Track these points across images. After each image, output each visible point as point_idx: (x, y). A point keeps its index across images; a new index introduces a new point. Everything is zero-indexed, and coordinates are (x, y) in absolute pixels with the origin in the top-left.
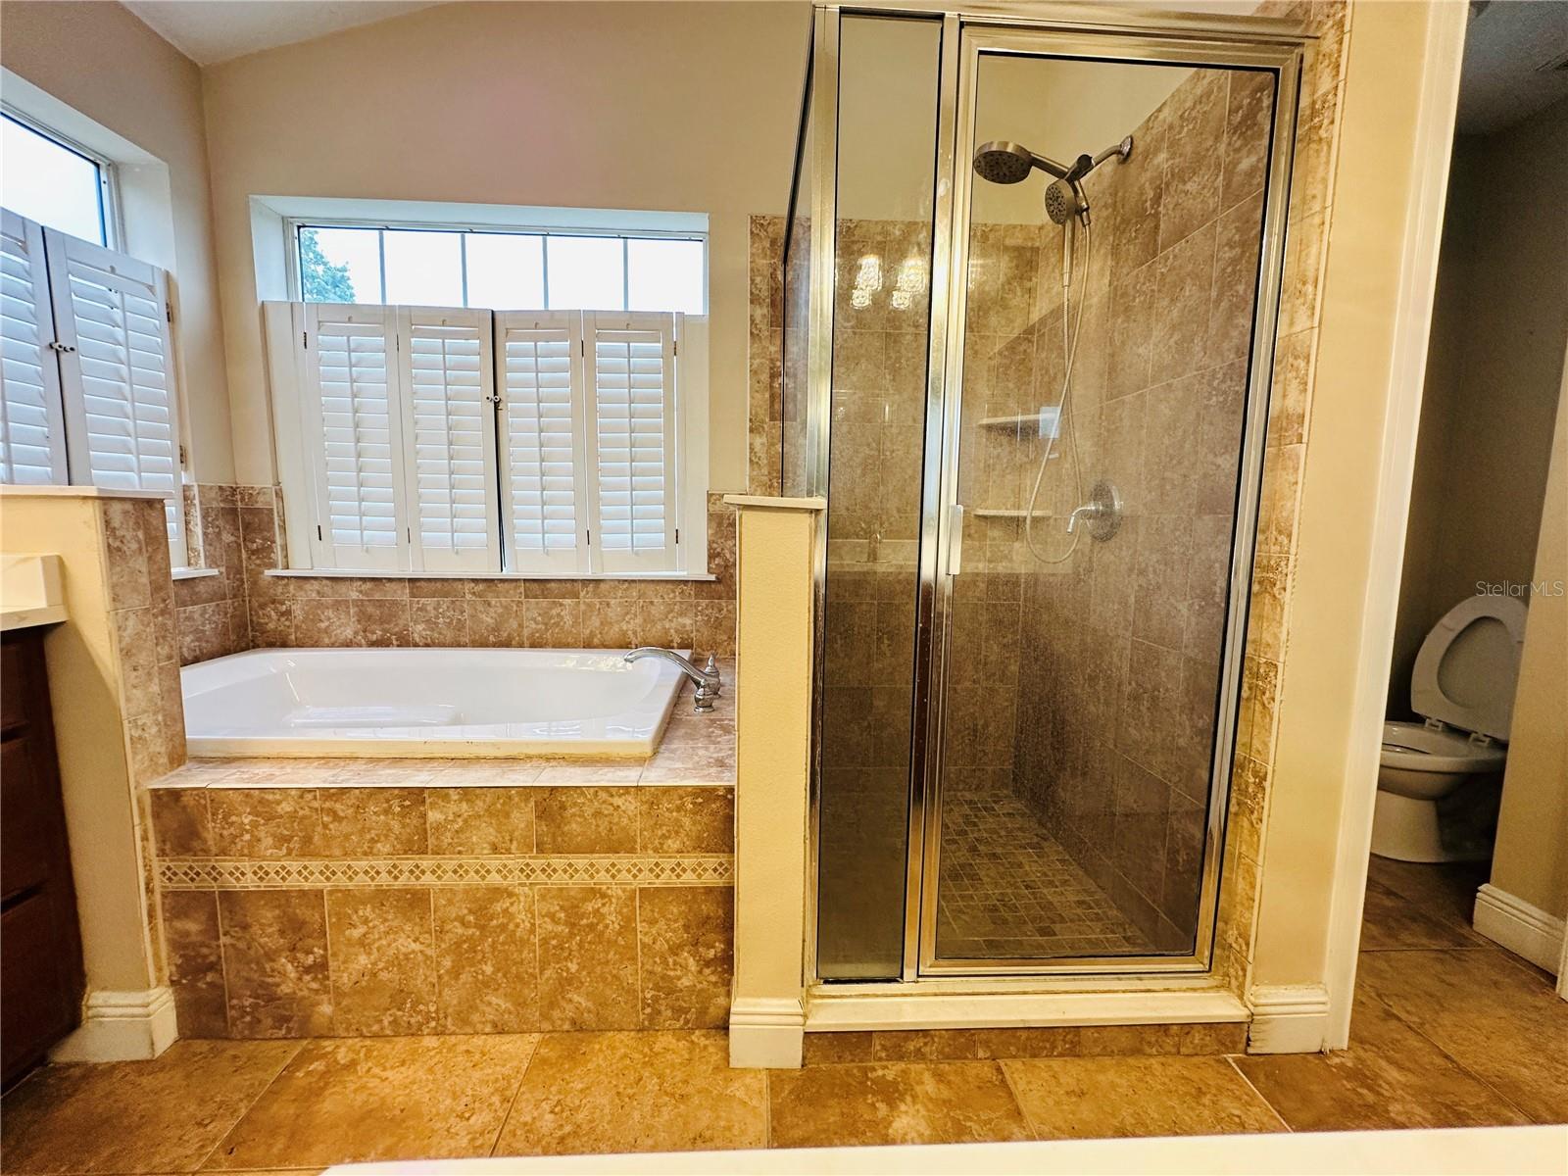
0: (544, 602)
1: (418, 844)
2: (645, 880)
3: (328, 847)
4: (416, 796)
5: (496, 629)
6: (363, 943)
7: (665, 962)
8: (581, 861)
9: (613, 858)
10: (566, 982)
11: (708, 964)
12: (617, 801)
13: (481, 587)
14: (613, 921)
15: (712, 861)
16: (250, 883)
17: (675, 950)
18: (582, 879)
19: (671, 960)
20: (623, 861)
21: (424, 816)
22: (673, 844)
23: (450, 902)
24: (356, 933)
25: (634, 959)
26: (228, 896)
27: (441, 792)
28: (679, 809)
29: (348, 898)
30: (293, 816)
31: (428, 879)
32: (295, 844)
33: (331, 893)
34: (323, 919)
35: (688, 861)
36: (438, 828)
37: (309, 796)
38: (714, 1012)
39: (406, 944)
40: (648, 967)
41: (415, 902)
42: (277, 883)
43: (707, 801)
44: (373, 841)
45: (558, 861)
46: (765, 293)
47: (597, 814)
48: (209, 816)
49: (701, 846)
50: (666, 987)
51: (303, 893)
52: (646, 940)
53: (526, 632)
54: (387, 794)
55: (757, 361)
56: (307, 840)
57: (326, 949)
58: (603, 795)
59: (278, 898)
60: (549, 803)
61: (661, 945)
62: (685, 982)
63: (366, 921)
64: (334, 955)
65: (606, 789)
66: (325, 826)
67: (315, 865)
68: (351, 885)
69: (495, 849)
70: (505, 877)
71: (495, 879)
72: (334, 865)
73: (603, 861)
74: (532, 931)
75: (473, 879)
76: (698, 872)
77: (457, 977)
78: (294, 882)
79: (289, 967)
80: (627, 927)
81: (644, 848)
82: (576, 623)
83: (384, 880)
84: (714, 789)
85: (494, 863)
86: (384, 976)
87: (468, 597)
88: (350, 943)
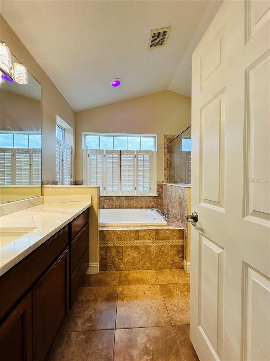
0: (128, 200)
1: (137, 239)
2: (171, 244)
3: (124, 239)
4: (138, 231)
5: (119, 205)
6: (128, 255)
7: (173, 257)
8: (161, 241)
9: (166, 240)
10: (159, 261)
11: (180, 257)
12: (167, 231)
13: (117, 198)
14: (166, 251)
15: (181, 241)
16: (112, 245)
17: (175, 255)
18: (161, 244)
19: (174, 257)
20: (168, 241)
21: (138, 234)
22: (175, 238)
23: (142, 248)
24: (127, 253)
25: (169, 257)
26: (109, 247)
27: (141, 230)
28: (176, 233)
29: (126, 247)
30: (119, 234)
31: (139, 244)
32: (119, 239)
33: (124, 247)
34: (123, 251)
35: (177, 241)
36: (141, 236)
37: (122, 231)
38: (181, 266)
39: (135, 255)
40: (171, 258)
41: (136, 248)
42: (116, 245)
43: (180, 231)
44: (131, 238)
45: (158, 241)
46: (166, 147)
47: (164, 234)
48: (107, 235)
49: (179, 238)
50: (173, 261)
51: (120, 247)
52: (171, 254)
53: (125, 206)
54: (133, 231)
55: (165, 159)
56: (121, 238)
57: (122, 256)
58: (165, 231)
59: (116, 248)
60: (157, 232)
61: (173, 255)
62: (177, 261)
63: (129, 251)
64: (124, 257)
65: (165, 230)
66: (124, 236)
67: (122, 242)
68: (127, 245)
69: (149, 239)
70: (150, 244)
71: (148, 244)
72: (125, 242)
73: (165, 241)
74: (154, 253)
75: (145, 244)
76: (179, 242)
77: (142, 260)
78: (119, 245)
79: (117, 259)
80: (168, 252)
81: (171, 239)
82: (133, 204)
83: (132, 244)
84: (181, 229)
85: (149, 242)
86: (131, 260)
87: (115, 199)
88: (126, 255)
